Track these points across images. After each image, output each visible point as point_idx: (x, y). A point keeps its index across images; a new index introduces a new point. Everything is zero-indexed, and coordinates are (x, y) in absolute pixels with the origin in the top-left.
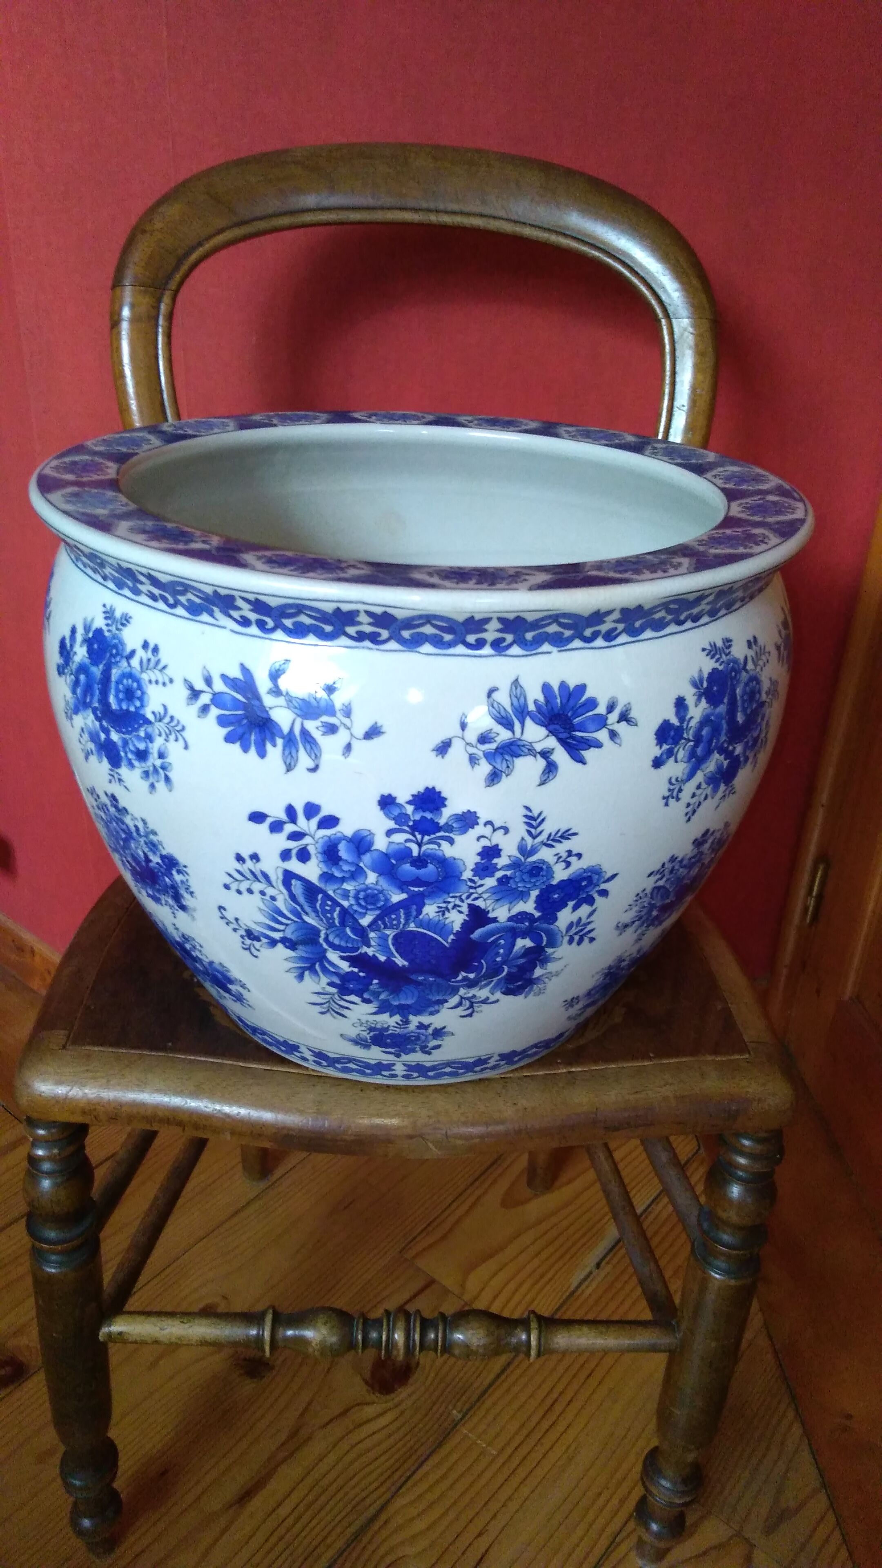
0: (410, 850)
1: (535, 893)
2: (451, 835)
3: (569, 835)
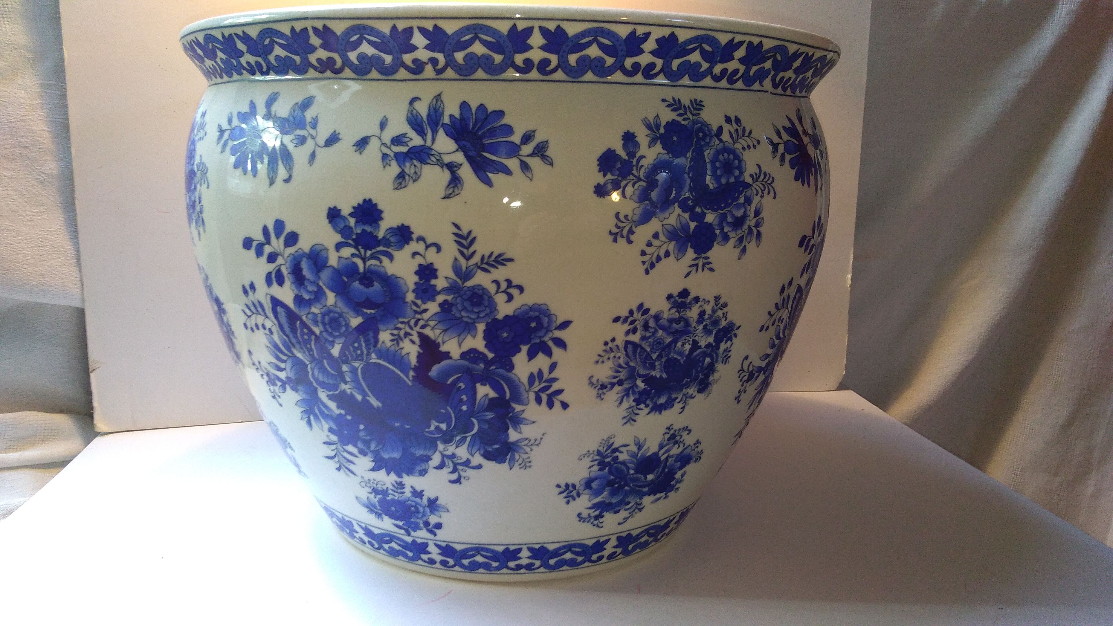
0: (355, 265)
1: (481, 327)
2: (389, 250)
3: (503, 260)
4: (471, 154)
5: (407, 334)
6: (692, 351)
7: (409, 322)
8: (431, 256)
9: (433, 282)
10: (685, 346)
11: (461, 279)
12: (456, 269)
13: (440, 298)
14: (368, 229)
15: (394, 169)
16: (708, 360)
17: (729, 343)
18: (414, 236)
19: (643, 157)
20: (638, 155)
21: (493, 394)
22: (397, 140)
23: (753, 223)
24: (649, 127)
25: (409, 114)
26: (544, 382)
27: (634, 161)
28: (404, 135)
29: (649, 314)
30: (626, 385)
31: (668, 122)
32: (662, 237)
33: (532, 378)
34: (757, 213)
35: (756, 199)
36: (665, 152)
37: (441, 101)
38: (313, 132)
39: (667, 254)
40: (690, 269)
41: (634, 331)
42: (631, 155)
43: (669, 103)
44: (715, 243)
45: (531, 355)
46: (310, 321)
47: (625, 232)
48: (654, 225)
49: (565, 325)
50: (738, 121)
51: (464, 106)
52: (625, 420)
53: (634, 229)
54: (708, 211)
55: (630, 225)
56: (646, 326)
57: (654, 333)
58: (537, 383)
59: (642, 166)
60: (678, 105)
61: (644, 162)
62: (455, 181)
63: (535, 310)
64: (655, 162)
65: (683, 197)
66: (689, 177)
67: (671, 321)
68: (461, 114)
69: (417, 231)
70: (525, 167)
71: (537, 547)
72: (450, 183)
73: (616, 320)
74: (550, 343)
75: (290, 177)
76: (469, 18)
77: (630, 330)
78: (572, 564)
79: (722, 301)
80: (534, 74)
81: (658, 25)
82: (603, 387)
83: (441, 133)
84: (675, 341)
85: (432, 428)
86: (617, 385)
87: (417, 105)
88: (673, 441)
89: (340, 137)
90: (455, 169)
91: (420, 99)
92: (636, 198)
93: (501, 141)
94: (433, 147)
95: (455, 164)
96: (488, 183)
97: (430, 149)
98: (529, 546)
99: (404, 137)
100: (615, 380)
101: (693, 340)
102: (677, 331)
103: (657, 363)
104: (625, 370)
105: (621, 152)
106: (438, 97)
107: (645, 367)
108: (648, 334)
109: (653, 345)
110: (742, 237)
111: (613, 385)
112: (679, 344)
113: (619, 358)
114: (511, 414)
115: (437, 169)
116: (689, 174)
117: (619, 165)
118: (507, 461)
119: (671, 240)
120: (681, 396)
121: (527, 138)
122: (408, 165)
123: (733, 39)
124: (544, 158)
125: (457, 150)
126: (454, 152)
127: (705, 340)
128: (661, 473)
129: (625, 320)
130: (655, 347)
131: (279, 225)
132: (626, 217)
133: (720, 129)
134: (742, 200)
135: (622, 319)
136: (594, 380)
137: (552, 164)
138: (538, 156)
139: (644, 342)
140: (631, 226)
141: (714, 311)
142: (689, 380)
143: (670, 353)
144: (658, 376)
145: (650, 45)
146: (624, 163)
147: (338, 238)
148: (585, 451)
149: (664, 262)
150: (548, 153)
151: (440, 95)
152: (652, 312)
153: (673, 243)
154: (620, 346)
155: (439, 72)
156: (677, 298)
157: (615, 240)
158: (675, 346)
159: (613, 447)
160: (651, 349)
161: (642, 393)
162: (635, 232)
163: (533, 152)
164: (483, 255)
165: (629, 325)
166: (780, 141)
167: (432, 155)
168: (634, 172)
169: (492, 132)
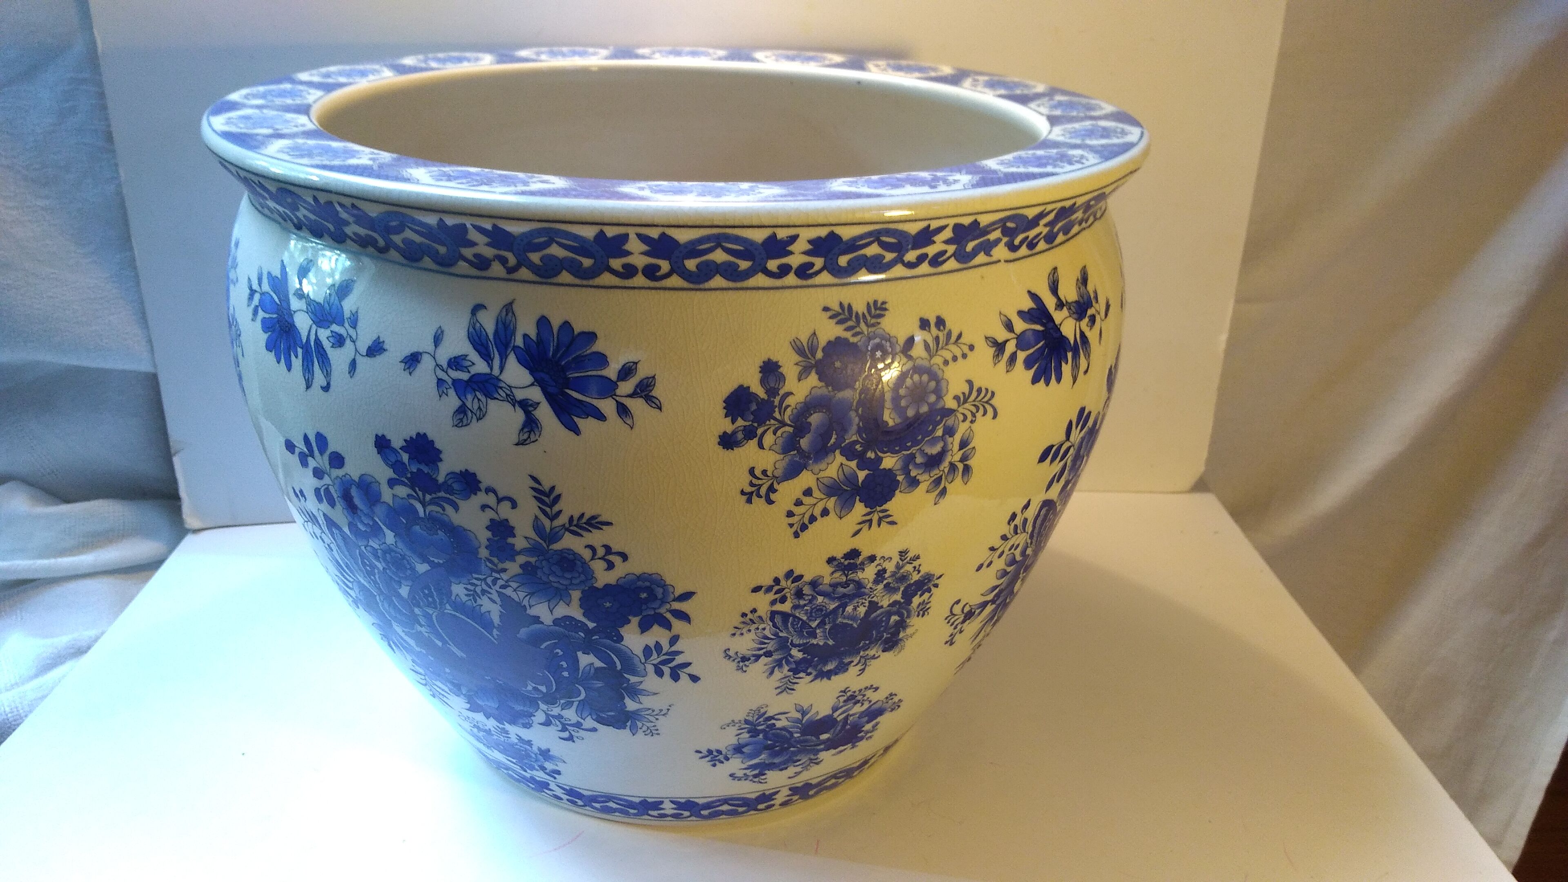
4: (550, 390)
5: (484, 592)
6: (867, 614)
7: (485, 579)
8: (505, 511)
9: (510, 540)
10: (858, 609)
11: (545, 542)
12: (538, 527)
13: (521, 559)
14: (426, 470)
15: (453, 401)
16: (894, 618)
17: (927, 595)
18: (483, 486)
19: (790, 394)
20: (781, 392)
21: (598, 664)
22: (456, 363)
23: (957, 457)
24: (800, 350)
25: (471, 327)
26: (664, 655)
27: (777, 401)
28: (464, 357)
29: (802, 580)
30: (776, 656)
31: (829, 342)
32: (817, 493)
33: (647, 651)
34: (964, 444)
35: (962, 429)
36: (823, 384)
37: (513, 313)
38: (352, 332)
39: (825, 512)
40: (859, 527)
41: (783, 600)
42: (772, 392)
43: (834, 312)
44: (897, 492)
45: (644, 627)
46: (370, 554)
47: (763, 491)
48: (806, 479)
49: (687, 596)
50: (940, 322)
51: (543, 322)
52: (779, 690)
53: (776, 486)
54: (886, 455)
55: (770, 482)
56: (799, 594)
57: (810, 601)
58: (655, 655)
59: (789, 406)
60: (846, 313)
61: (791, 401)
62: (531, 425)
63: (646, 580)
64: (808, 399)
65: (847, 441)
66: (858, 415)
67: (834, 586)
68: (538, 334)
69: (486, 479)
70: (623, 411)
71: (683, 801)
72: (524, 426)
73: (756, 590)
74: (668, 616)
75: (329, 384)
76: (538, 221)
77: (776, 599)
78: (732, 813)
79: (910, 555)
80: (640, 280)
81: (809, 226)
82: (744, 659)
83: (512, 360)
84: (844, 606)
85: (530, 688)
86: (763, 657)
87: (482, 316)
88: (853, 701)
89: (385, 347)
90: (531, 409)
91: (485, 307)
92: (778, 448)
93: (591, 376)
94: (501, 377)
95: (531, 402)
96: (576, 430)
97: (498, 379)
98: (671, 799)
99: (465, 359)
100: (761, 652)
101: (870, 602)
102: (844, 596)
103: (818, 631)
104: (772, 642)
105: (759, 390)
106: (509, 308)
107: (801, 636)
108: (802, 602)
109: (811, 613)
110: (940, 478)
111: (758, 657)
112: (849, 609)
113: (764, 629)
114: (625, 685)
115: (508, 406)
116: (857, 411)
117: (754, 407)
118: (628, 728)
119: (829, 495)
120: (858, 658)
121: (627, 372)
122: (470, 397)
123: (929, 226)
124: (650, 399)
125: (532, 385)
126: (529, 386)
127: (888, 599)
128: (840, 731)
129: (769, 589)
130: (814, 614)
131: (322, 440)
132: (764, 472)
133: (910, 341)
134: (939, 432)
135: (763, 589)
136: (731, 653)
137: (660, 408)
138: (641, 397)
139: (798, 611)
140: (773, 483)
141: (899, 568)
142: (867, 642)
143: (837, 618)
144: (821, 643)
145: (801, 245)
146: (762, 403)
147: (390, 473)
148: (729, 721)
149: (821, 522)
150: (653, 393)
151: (511, 304)
152: (807, 578)
153: (833, 499)
154: (764, 617)
155: (511, 270)
156: (843, 560)
157: (749, 501)
158: (843, 611)
159: (766, 716)
160: (808, 618)
161: (798, 663)
162: (777, 490)
163: (635, 390)
164: (572, 516)
165: (775, 593)
166: (1009, 335)
167: (501, 388)
168: (777, 415)
169: (580, 362)
